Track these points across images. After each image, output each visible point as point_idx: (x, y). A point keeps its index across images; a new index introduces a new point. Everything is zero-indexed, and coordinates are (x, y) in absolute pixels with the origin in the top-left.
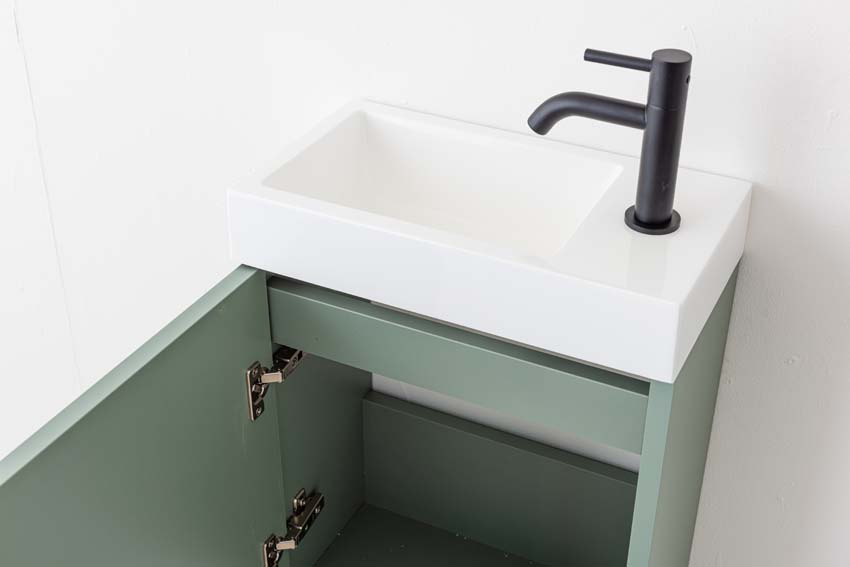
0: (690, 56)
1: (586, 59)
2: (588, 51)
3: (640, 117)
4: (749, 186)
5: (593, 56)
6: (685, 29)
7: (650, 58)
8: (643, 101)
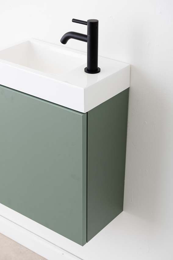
0: (98, 21)
2: (73, 19)
5: (75, 21)
7: (87, 21)
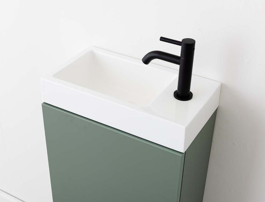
1: (160, 40)
2: (161, 38)
3: (178, 61)
4: (220, 84)
5: (163, 39)
6: (199, 29)
7: (181, 41)
8: (179, 55)
